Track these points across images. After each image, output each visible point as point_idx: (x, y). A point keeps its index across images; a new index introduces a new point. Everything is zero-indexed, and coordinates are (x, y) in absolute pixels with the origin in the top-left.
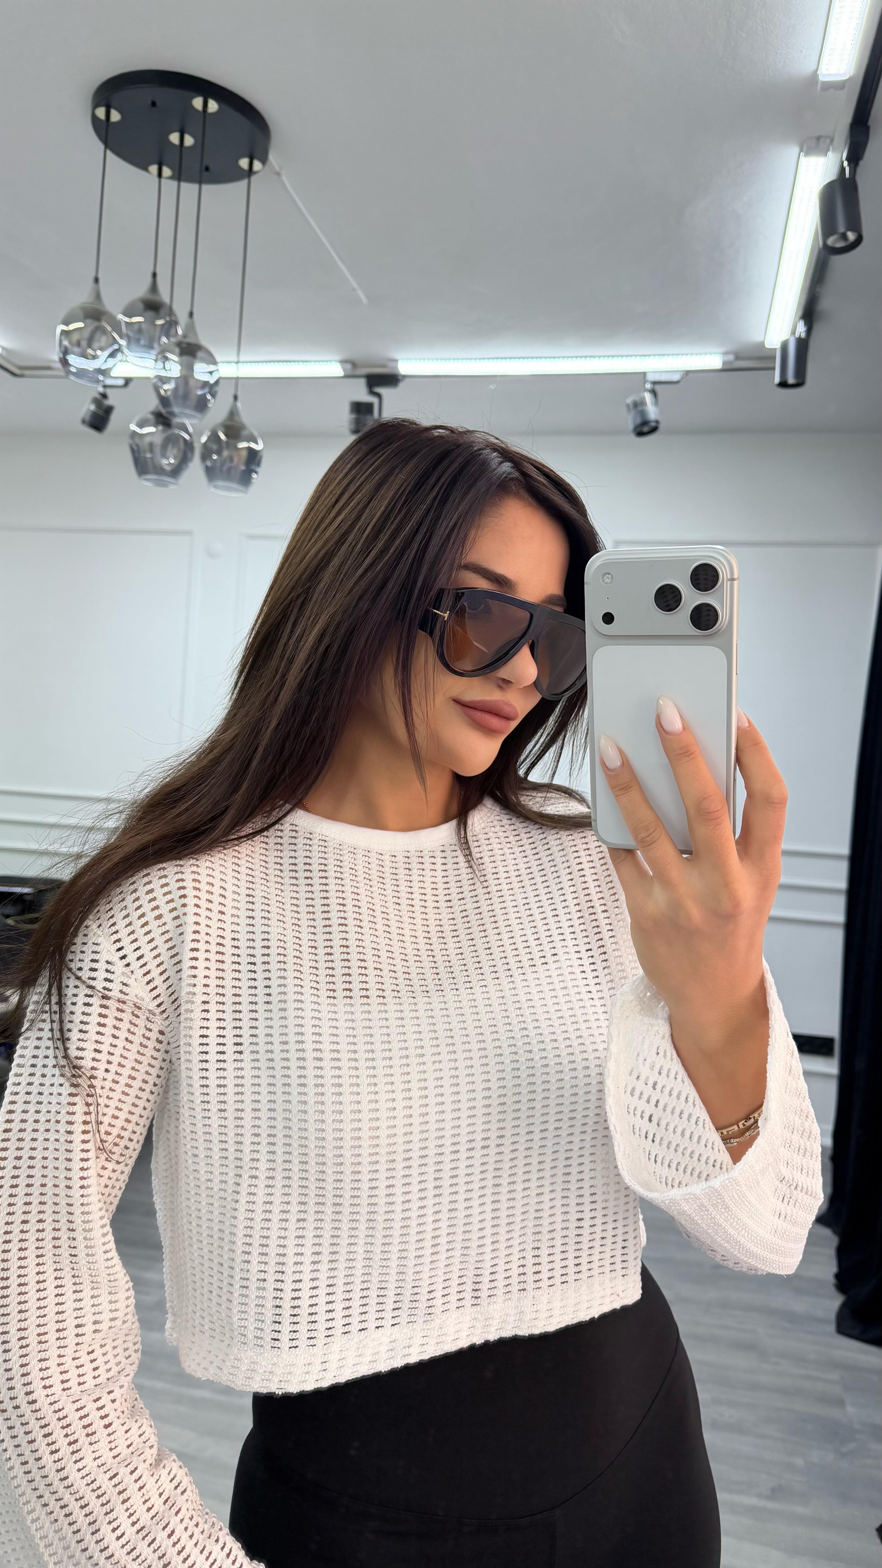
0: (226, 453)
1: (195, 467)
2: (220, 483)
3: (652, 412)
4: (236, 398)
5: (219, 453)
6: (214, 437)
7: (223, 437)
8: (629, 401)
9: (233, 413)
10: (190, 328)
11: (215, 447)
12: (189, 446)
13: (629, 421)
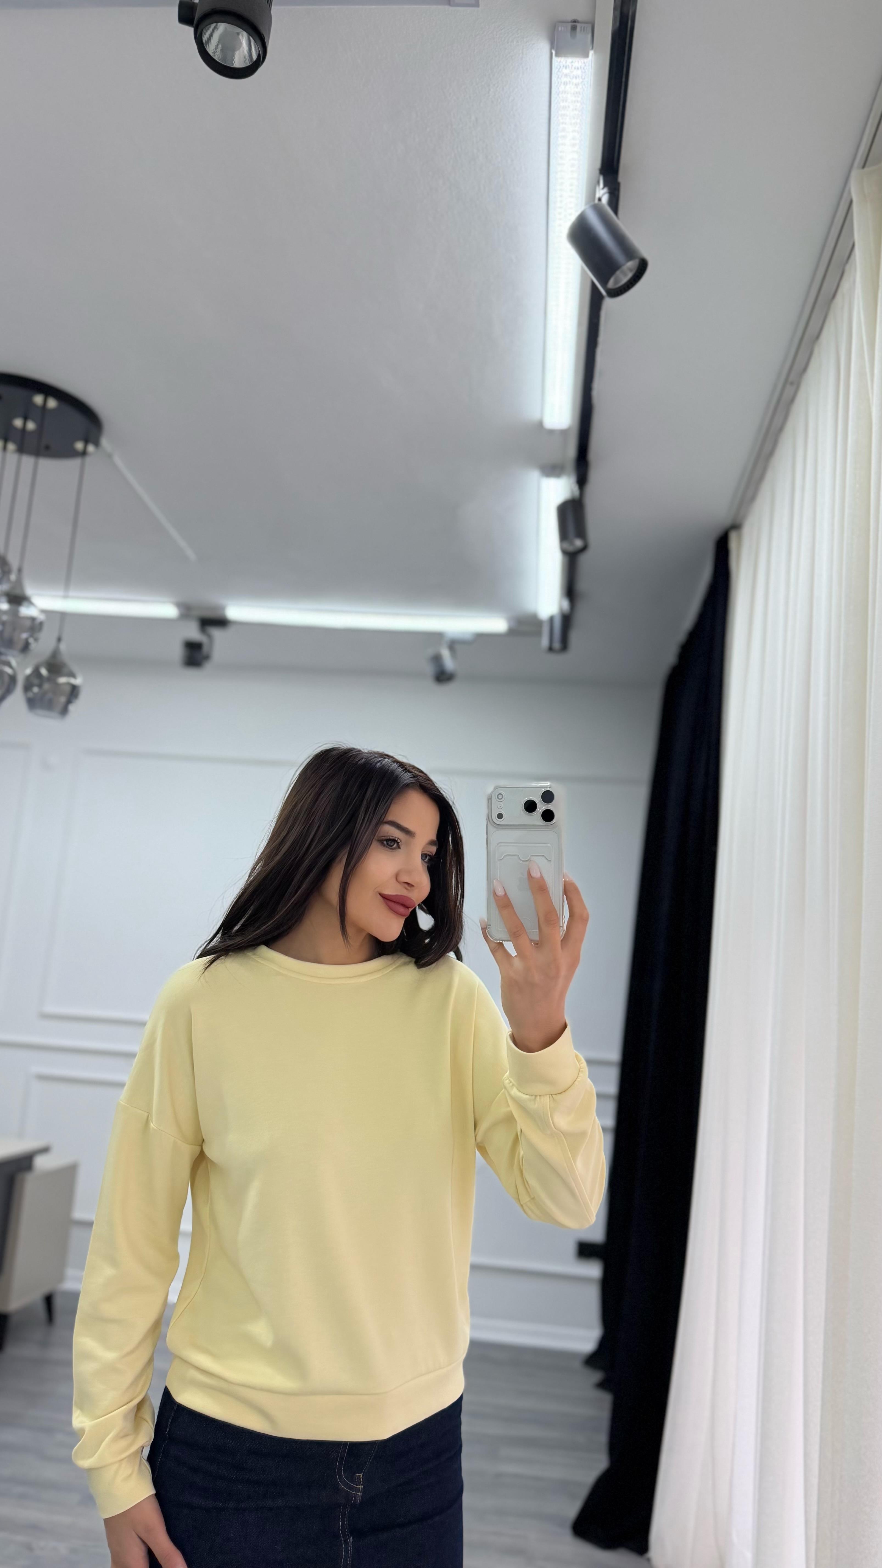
0: (46, 686)
1: (17, 698)
2: (40, 712)
3: (449, 663)
4: (59, 640)
5: (40, 686)
6: (36, 672)
7: (44, 671)
8: (430, 652)
9: (55, 654)
10: (19, 582)
11: (36, 681)
12: (13, 679)
13: (429, 670)
